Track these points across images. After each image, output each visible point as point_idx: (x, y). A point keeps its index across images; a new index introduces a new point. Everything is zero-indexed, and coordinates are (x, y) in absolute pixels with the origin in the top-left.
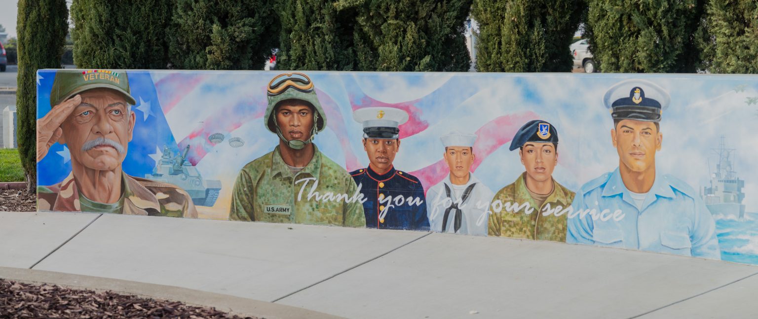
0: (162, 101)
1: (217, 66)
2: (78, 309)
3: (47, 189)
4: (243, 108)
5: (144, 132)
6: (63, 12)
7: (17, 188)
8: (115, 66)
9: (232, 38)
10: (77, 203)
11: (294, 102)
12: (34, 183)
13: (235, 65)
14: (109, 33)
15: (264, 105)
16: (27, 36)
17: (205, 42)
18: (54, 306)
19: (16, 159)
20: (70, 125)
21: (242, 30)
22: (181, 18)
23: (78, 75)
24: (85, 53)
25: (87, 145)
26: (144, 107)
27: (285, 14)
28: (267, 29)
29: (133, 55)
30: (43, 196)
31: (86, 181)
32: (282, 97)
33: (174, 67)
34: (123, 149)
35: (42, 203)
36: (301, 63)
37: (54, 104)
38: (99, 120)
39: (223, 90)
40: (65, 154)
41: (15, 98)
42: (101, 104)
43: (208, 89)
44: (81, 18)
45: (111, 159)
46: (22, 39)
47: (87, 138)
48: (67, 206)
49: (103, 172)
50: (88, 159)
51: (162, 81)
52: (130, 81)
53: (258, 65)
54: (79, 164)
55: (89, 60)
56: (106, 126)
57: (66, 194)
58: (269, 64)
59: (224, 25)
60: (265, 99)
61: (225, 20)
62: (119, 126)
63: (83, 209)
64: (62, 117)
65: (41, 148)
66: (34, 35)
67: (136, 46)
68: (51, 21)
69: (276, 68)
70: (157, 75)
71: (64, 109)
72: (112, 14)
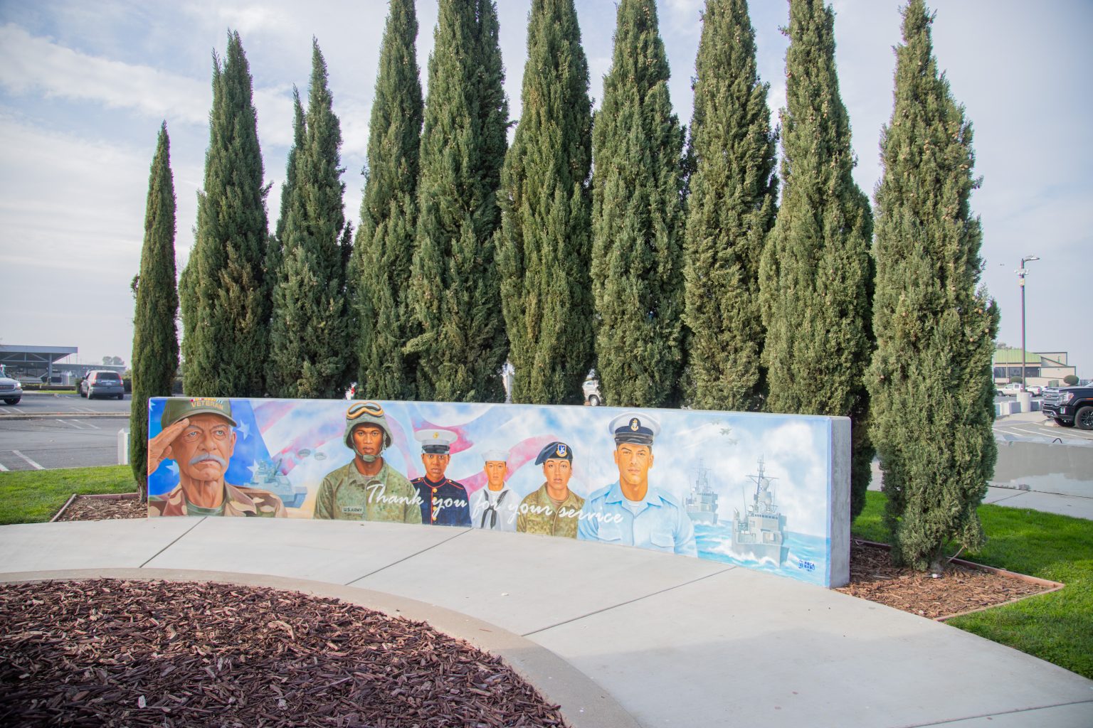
0: (259, 424)
1: (307, 395)
2: (182, 599)
3: (157, 498)
4: (326, 429)
5: (244, 449)
6: (174, 347)
7: (130, 498)
8: (220, 395)
9: (320, 374)
10: (184, 509)
11: (367, 424)
12: (145, 493)
13: (321, 394)
14: (215, 367)
15: (344, 428)
16: (142, 368)
17: (298, 375)
18: (161, 599)
19: (129, 473)
20: (178, 444)
21: (327, 367)
22: (277, 355)
23: (187, 402)
24: (193, 384)
25: (194, 460)
26: (244, 428)
27: (363, 356)
28: (348, 367)
29: (236, 386)
30: (153, 504)
31: (192, 490)
32: (358, 421)
33: (271, 396)
34: (225, 462)
35: (152, 510)
36: (374, 394)
37: (164, 426)
38: (205, 439)
39: (310, 415)
40: (175, 468)
41: (129, 422)
42: (206, 426)
43: (298, 414)
44: (190, 353)
45: (214, 471)
46: (136, 370)
47: (194, 454)
48: (176, 511)
49: (207, 482)
50: (194, 472)
51: (260, 408)
52: (232, 407)
53: (340, 395)
54: (187, 476)
55: (196, 389)
56: (211, 444)
57: (174, 502)
58: (349, 394)
59: (313, 363)
60: (345, 422)
61: (314, 359)
62: (222, 444)
63: (190, 513)
64: (172, 438)
65: (152, 464)
66: (147, 368)
67: (238, 378)
68: (164, 355)
69: (355, 398)
70: (256, 402)
71: (173, 431)
72: (218, 351)
